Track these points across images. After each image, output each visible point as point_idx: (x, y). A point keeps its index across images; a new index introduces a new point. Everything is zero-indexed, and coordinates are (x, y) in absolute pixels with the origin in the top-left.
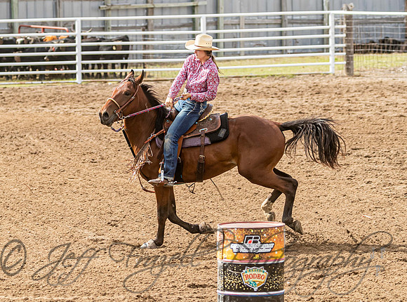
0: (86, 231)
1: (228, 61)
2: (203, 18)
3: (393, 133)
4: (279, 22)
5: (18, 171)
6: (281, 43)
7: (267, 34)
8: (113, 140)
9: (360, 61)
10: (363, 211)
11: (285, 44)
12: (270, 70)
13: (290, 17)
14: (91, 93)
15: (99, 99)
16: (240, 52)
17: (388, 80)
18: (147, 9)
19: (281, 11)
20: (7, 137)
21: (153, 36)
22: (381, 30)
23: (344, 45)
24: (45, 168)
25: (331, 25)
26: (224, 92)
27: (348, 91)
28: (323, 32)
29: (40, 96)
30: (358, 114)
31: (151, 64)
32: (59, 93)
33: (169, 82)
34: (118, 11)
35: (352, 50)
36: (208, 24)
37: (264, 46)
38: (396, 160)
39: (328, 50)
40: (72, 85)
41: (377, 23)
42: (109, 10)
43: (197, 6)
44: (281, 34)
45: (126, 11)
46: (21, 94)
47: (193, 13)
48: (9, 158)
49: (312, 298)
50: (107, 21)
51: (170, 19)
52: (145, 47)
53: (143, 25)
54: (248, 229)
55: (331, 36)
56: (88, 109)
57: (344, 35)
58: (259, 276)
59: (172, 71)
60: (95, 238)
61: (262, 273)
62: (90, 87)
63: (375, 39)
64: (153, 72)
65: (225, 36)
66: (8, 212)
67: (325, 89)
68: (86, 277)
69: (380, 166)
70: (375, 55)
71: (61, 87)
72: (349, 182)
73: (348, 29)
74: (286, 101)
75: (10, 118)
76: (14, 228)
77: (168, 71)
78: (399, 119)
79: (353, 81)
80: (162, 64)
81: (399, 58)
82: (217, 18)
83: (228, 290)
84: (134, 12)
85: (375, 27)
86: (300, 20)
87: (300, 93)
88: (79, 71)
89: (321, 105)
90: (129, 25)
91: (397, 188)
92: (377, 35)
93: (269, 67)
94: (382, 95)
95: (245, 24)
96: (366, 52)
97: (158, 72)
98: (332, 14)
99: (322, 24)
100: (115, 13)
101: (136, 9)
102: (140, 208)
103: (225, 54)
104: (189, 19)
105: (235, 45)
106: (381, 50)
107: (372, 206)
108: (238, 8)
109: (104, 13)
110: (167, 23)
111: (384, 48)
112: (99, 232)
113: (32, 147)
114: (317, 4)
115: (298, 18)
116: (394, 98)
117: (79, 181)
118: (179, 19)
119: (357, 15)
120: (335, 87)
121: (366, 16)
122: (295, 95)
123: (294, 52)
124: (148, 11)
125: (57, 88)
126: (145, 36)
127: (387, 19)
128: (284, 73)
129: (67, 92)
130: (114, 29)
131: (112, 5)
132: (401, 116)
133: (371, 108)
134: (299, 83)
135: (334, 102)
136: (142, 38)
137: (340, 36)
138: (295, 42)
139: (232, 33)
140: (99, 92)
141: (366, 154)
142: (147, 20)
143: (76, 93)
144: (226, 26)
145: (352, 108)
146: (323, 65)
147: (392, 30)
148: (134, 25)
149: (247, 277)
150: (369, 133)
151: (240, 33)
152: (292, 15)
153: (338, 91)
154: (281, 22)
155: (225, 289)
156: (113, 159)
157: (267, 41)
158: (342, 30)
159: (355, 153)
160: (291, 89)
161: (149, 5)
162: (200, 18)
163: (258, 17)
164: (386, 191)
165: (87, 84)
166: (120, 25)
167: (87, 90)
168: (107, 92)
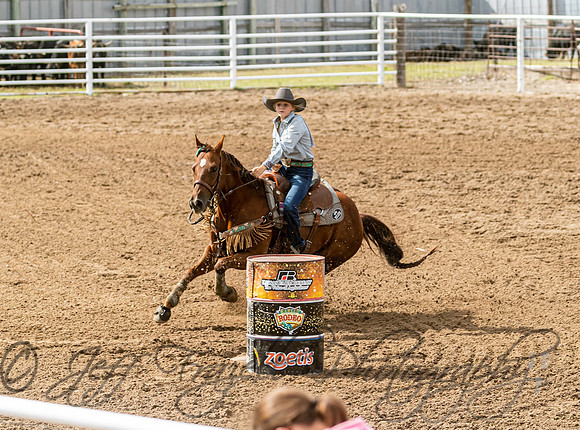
0: (96, 265)
1: (261, 69)
2: (232, 20)
3: (450, 154)
4: (320, 25)
5: (18, 196)
6: (322, 49)
7: (306, 39)
8: (128, 160)
9: (413, 70)
10: (415, 243)
11: (326, 49)
12: (309, 80)
13: (333, 20)
14: (103, 105)
15: (112, 112)
16: (276, 59)
17: (445, 92)
18: (168, 9)
19: (323, 12)
20: (6, 157)
21: (174, 41)
22: (437, 35)
23: (395, 52)
24: (50, 192)
25: (380, 29)
26: (256, 106)
27: (399, 105)
28: (371, 37)
29: (45, 109)
30: (410, 131)
31: (172, 73)
32: (66, 106)
33: (193, 94)
34: (135, 12)
35: (404, 58)
36: (238, 27)
37: (302, 52)
38: (453, 185)
39: (376, 58)
40: (82, 97)
41: (433, 27)
42: (124, 10)
43: (226, 6)
44: (322, 38)
45: (144, 12)
46: (23, 107)
47: (221, 14)
48: (8, 180)
49: (356, 343)
50: (123, 23)
51: (195, 22)
52: (166, 53)
53: (163, 27)
54: (282, 263)
55: (380, 41)
56: (100, 125)
57: (395, 41)
58: (294, 318)
59: (197, 81)
60: (106, 272)
61: (298, 314)
62: (102, 99)
63: (431, 45)
64: (175, 82)
65: (258, 40)
66: (6, 242)
67: (373, 103)
68: (96, 317)
69: (434, 192)
70: (431, 64)
71: (69, 98)
72: (399, 209)
73: (399, 34)
74: (328, 116)
75: (10, 134)
76: (13, 261)
77: (192, 81)
78: (458, 137)
79: (404, 93)
80: (185, 73)
81: (458, 68)
82: (249, 21)
83: (259, 334)
84: (153, 12)
85: (430, 31)
86: (345, 22)
87: (344, 107)
88: (89, 80)
89: (368, 120)
90: (148, 28)
91: (455, 217)
92: (433, 41)
93: (308, 77)
94: (439, 110)
95: (282, 27)
96: (419, 61)
97: (180, 82)
98: (381, 16)
99: (370, 27)
100: (132, 13)
101: (155, 10)
102: (158, 239)
103: (258, 62)
104: (216, 21)
105: (269, 51)
106: (438, 58)
107: (426, 237)
108: (273, 9)
109: (119, 14)
110: (192, 26)
111: (440, 55)
112: (112, 266)
113: (35, 168)
114: (363, 6)
115: (342, 20)
116: (452, 113)
117: (89, 207)
118: (205, 21)
119: (411, 18)
120: (385, 100)
121: (420, 19)
122: (338, 109)
123: (337, 59)
124: (170, 12)
125: (64, 100)
126: (165, 41)
127: (444, 22)
128: (325, 84)
129: (75, 104)
130: (130, 32)
131: (128, 5)
132: (460, 134)
133: (426, 124)
134: (342, 95)
135: (383, 118)
136: (162, 43)
137: (390, 41)
138: (339, 48)
139: (266, 38)
140: (112, 105)
141: (419, 178)
142: (168, 23)
143: (85, 105)
144: (259, 29)
145: (403, 124)
146: (369, 75)
147: (450, 35)
148: (153, 28)
149: (281, 318)
150: (423, 154)
151: (275, 38)
152: (336, 18)
153: (387, 105)
154: (322, 25)
155: (255, 332)
156: (129, 182)
157: (306, 47)
158: (392, 34)
159: (407, 176)
160: (334, 103)
161: (171, 5)
162: (228, 21)
163: (296, 19)
164: (442, 220)
165: (99, 95)
166: (137, 28)
167: (99, 103)
168: (122, 104)
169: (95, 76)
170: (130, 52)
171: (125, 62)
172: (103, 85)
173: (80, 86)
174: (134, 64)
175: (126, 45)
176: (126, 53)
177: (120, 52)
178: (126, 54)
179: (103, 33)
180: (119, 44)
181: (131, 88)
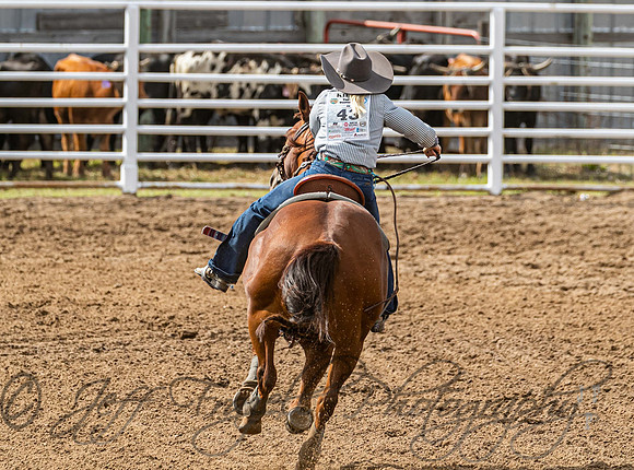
14: (527, 220)
15: (551, 239)
24: (392, 434)
32: (436, 219)
50: (582, 15)
56: (520, 269)
62: (528, 205)
88: (495, 155)
125: (431, 206)
130: (601, 39)
143: (485, 219)
165: (518, 194)
166: (617, 30)
167: (518, 214)
168: (577, 220)
169: (510, 145)
170: (601, 89)
171: (586, 114)
172: (531, 171)
173: (471, 170)
174: (609, 120)
175: (589, 72)
176: (588, 90)
177: (574, 88)
178: (588, 93)
179: (533, 38)
180: (573, 67)
181: (600, 179)
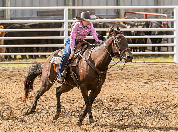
40: (171, 65)
71: (161, 66)
